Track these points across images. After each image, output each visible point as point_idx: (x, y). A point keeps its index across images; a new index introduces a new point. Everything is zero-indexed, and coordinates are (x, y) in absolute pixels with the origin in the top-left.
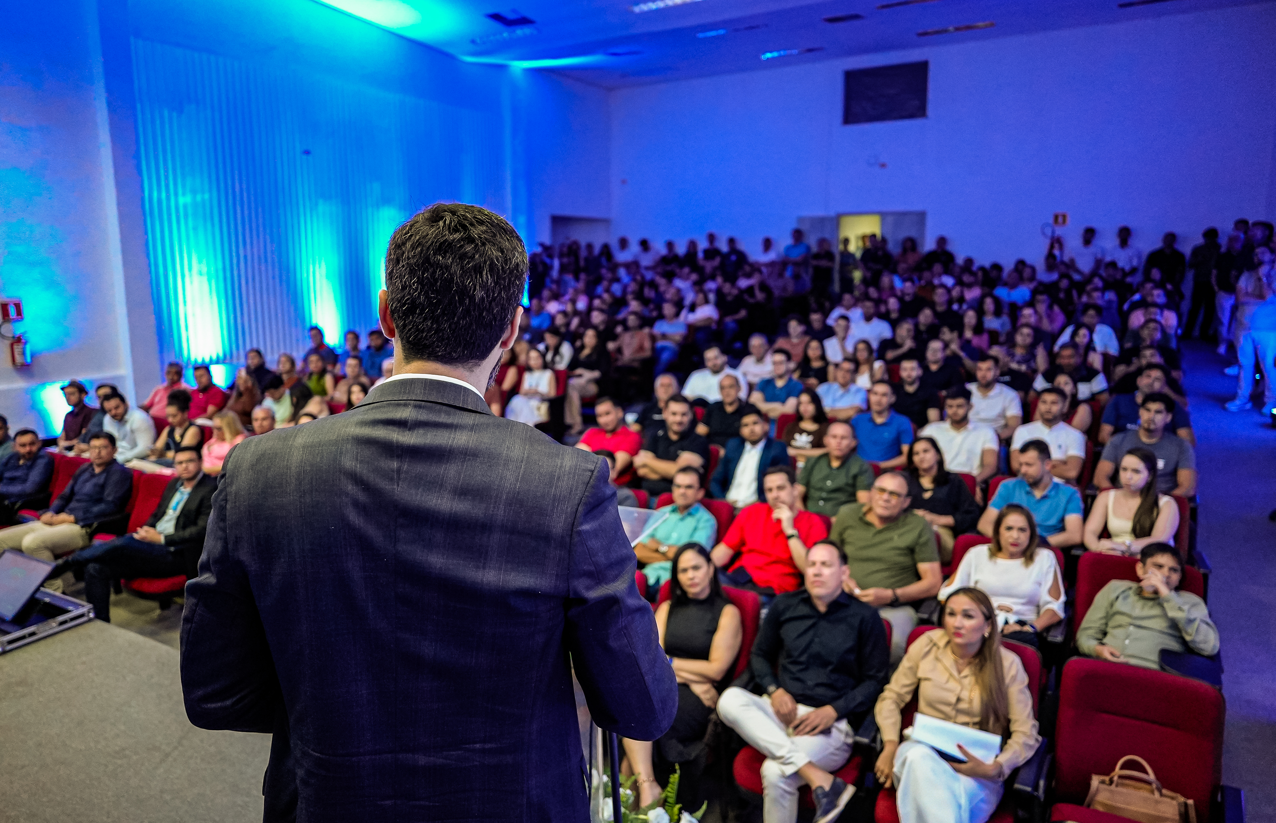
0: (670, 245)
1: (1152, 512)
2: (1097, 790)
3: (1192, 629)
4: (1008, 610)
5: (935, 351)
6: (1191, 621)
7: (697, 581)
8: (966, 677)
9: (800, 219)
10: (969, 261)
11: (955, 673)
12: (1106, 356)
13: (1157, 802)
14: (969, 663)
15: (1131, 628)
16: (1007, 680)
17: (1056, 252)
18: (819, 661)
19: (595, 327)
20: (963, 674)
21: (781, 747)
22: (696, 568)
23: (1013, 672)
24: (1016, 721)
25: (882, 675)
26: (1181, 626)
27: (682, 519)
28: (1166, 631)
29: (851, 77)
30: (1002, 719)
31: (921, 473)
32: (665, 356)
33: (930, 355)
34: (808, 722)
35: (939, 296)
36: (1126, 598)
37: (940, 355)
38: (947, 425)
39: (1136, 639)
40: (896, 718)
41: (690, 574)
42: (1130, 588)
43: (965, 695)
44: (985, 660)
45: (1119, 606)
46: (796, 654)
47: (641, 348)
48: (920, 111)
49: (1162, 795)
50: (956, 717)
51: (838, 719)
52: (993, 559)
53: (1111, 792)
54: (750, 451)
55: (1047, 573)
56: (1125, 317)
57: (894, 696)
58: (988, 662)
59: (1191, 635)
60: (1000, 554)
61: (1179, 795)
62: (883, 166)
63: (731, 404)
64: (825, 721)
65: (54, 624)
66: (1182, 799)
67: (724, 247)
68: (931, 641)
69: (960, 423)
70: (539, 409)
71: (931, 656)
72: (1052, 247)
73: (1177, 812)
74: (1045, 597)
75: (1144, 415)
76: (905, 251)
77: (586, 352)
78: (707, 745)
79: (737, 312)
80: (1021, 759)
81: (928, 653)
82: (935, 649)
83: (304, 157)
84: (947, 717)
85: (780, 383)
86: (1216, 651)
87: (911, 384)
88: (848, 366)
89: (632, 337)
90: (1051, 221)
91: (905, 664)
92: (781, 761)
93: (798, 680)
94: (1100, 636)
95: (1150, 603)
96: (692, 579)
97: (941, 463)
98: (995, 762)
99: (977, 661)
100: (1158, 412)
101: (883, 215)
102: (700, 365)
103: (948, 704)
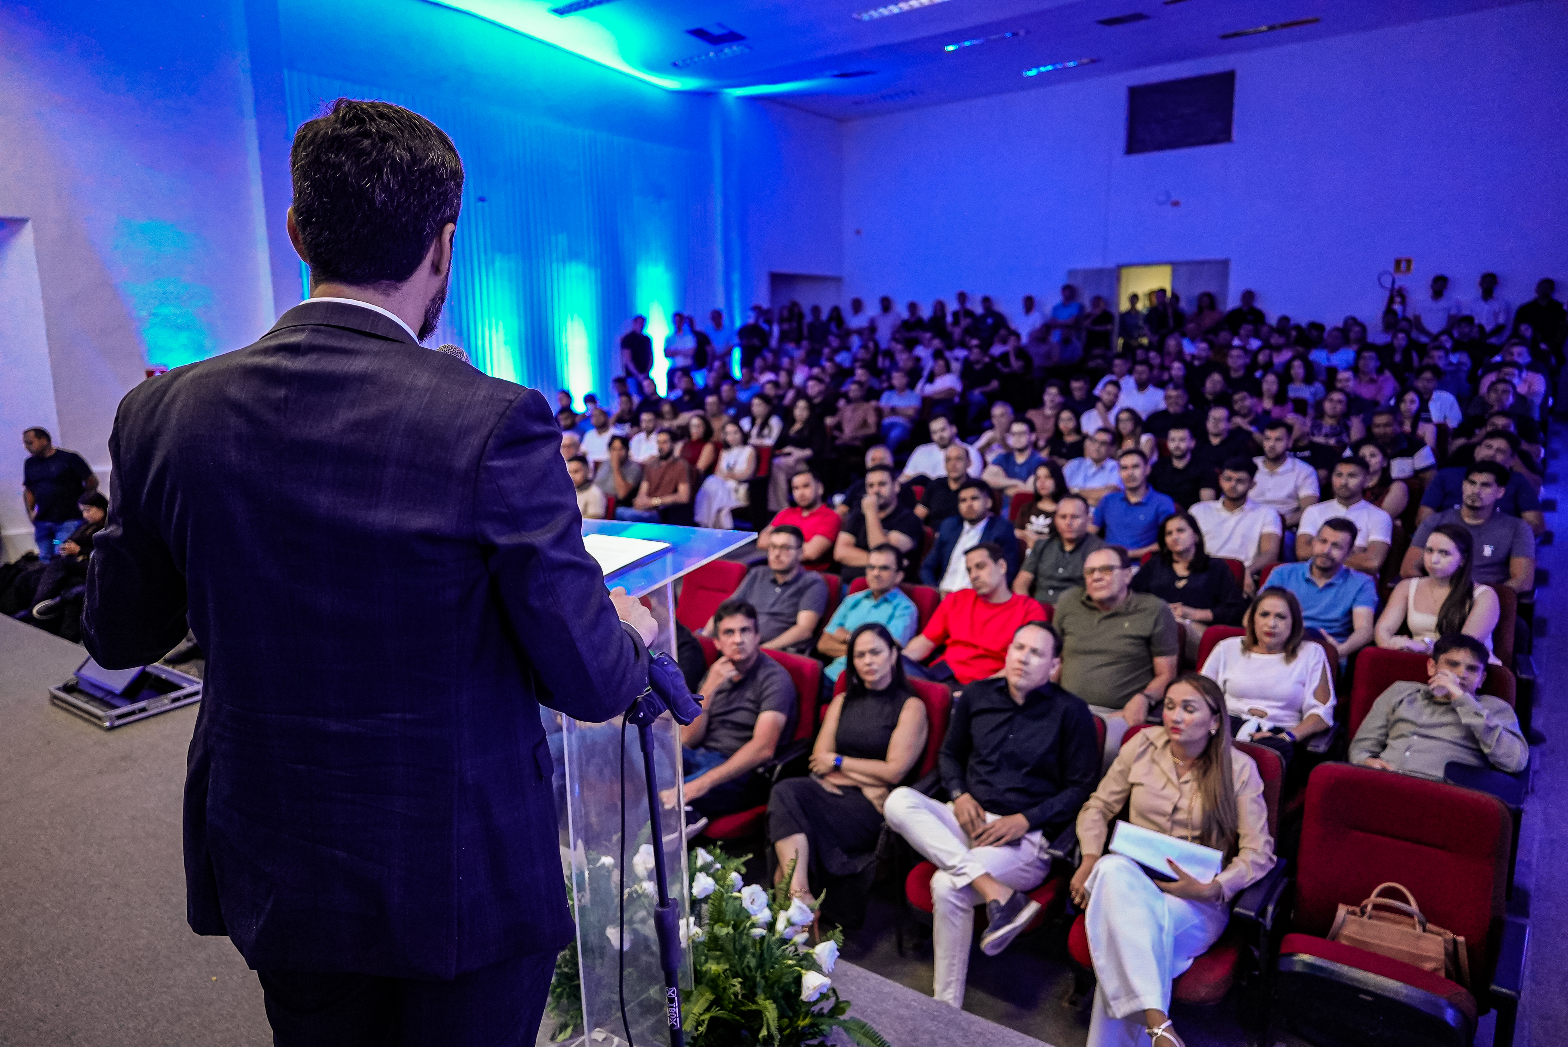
0: (913, 307)
1: (1463, 605)
2: (1344, 921)
3: (1492, 740)
4: (1262, 715)
5: (1217, 421)
6: (1490, 729)
7: (874, 667)
8: (1186, 782)
9: (1071, 273)
10: (1284, 320)
11: (1174, 778)
12: (1441, 428)
13: (1418, 938)
14: (1192, 766)
15: (1415, 737)
16: (1237, 786)
17: (1397, 307)
18: (1014, 761)
19: (809, 399)
20: (1183, 779)
21: (952, 854)
22: (874, 652)
23: (1245, 777)
24: (1246, 835)
25: (1088, 780)
26: (1477, 736)
27: (876, 606)
28: (1459, 741)
29: (1135, 94)
30: (1228, 832)
31: (1176, 557)
32: (895, 434)
33: (1210, 426)
34: (991, 831)
35: (1235, 360)
36: (1411, 702)
37: (1222, 426)
38: (1219, 504)
39: (1419, 751)
40: (1101, 829)
41: (868, 659)
42: (1419, 691)
43: (1184, 803)
44: (1211, 762)
45: (1403, 712)
46: (985, 752)
47: (864, 424)
48: (1223, 135)
49: (1425, 930)
50: (1172, 829)
51: (1032, 829)
52: (1247, 654)
53: (1362, 925)
54: (968, 532)
55: (1313, 671)
56: (1475, 382)
57: (1100, 804)
58: (1214, 765)
59: (1490, 748)
60: (1255, 648)
61: (1448, 932)
62: (1176, 204)
63: (956, 480)
64: (1013, 830)
65: (166, 701)
66: (1450, 935)
67: (978, 309)
68: (1148, 739)
69: (1237, 501)
70: (736, 491)
71: (1147, 757)
72: (1391, 301)
73: (1442, 950)
74: (1309, 699)
75: (1468, 489)
76: (1201, 309)
77: (797, 426)
78: (878, 857)
79: (987, 383)
80: (1247, 879)
81: (1144, 752)
82: (1152, 748)
83: (480, 204)
84: (1161, 830)
85: (1020, 459)
86: (1523, 767)
87: (1181, 457)
88: (1104, 437)
89: (854, 411)
90: (1391, 268)
91: (1116, 767)
92: (952, 871)
93: (984, 782)
94: (1377, 749)
95: (1442, 709)
96: (869, 665)
97: (1199, 545)
98: (1214, 881)
99: (1202, 762)
100: (1485, 484)
101: (1175, 265)
102: (926, 438)
103: (1163, 814)
